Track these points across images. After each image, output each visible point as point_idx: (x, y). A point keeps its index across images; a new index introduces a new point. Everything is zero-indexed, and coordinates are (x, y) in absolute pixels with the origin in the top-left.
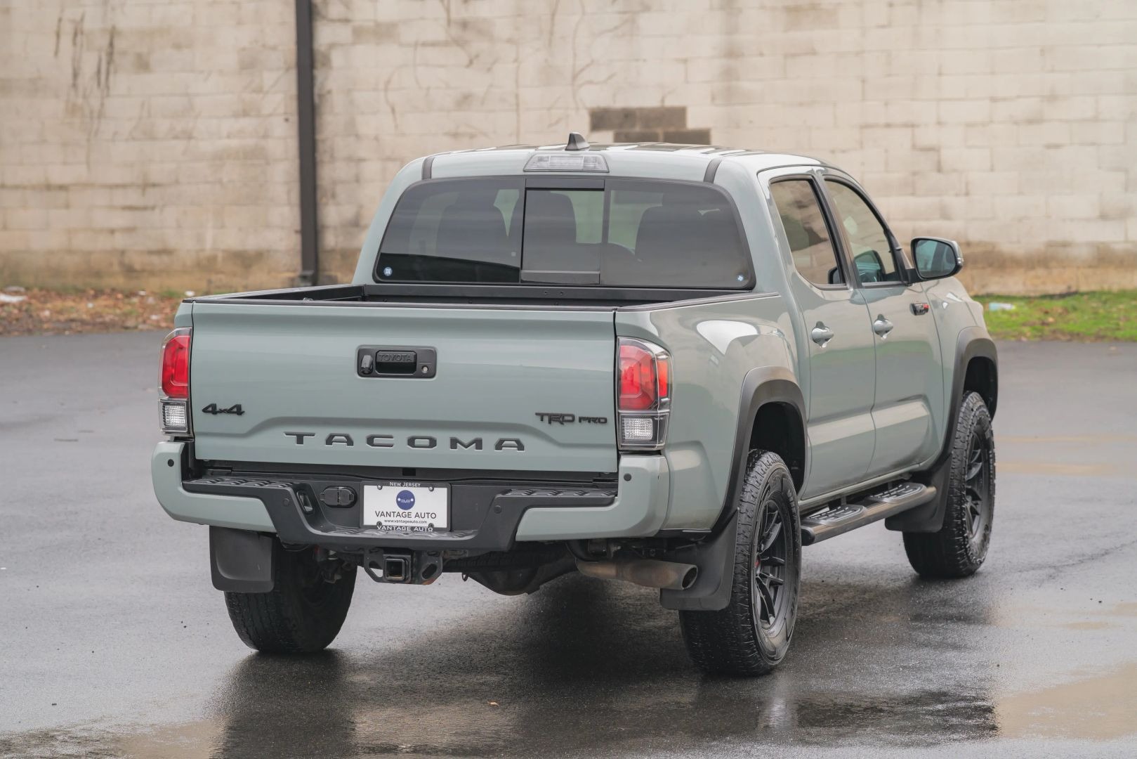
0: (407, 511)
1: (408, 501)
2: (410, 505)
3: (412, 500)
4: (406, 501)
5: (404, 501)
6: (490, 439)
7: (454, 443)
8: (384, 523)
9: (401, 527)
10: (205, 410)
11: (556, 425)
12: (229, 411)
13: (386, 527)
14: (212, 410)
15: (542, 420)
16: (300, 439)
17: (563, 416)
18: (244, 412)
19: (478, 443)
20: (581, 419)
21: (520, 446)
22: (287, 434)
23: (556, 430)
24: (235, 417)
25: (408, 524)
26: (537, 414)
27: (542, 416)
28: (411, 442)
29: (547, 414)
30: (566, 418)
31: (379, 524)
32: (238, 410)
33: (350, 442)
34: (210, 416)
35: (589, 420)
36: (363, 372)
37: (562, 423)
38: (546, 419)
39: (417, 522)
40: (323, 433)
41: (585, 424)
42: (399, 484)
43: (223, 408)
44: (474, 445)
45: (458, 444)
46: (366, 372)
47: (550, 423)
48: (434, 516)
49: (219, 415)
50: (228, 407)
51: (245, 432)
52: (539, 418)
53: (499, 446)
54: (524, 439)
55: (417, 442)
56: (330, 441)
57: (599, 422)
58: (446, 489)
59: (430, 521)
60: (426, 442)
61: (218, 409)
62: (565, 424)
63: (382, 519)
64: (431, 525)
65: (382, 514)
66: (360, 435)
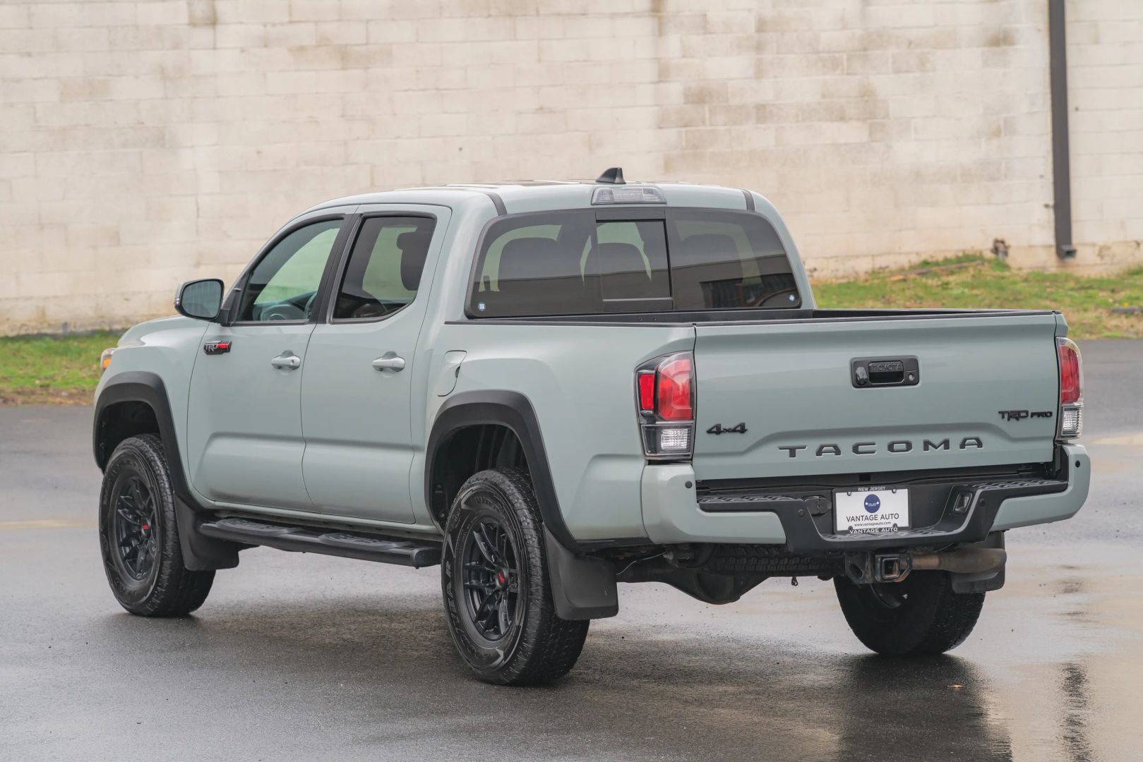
0: (873, 514)
1: (874, 505)
2: (877, 508)
3: (878, 503)
4: (872, 505)
5: (871, 505)
6: (955, 438)
7: (927, 445)
8: (854, 528)
9: (870, 529)
10: (710, 432)
11: (1013, 420)
12: (734, 431)
13: (857, 530)
14: (717, 430)
15: (1003, 417)
16: (792, 452)
17: (1019, 413)
18: (746, 430)
19: (946, 444)
20: (1033, 415)
21: (980, 444)
22: (780, 449)
23: (1013, 427)
24: (738, 435)
25: (875, 526)
26: (1000, 412)
27: (1002, 413)
28: (891, 448)
29: (1008, 412)
30: (1022, 414)
31: (851, 528)
32: (742, 429)
33: (838, 452)
34: (714, 436)
35: (1040, 415)
36: (859, 384)
37: (1018, 419)
38: (1006, 416)
39: (882, 524)
40: (813, 445)
41: (1035, 417)
42: (867, 489)
43: (727, 428)
44: (943, 446)
45: (930, 446)
46: (862, 383)
47: (1009, 420)
48: (896, 516)
49: (722, 435)
50: (732, 427)
51: (744, 448)
52: (1001, 415)
53: (963, 446)
54: (983, 436)
55: (896, 447)
56: (819, 453)
57: (1046, 416)
58: (907, 490)
59: (893, 521)
60: (903, 446)
61: (722, 430)
62: (1021, 420)
63: (852, 524)
64: (895, 525)
65: (853, 519)
66: (846, 444)
